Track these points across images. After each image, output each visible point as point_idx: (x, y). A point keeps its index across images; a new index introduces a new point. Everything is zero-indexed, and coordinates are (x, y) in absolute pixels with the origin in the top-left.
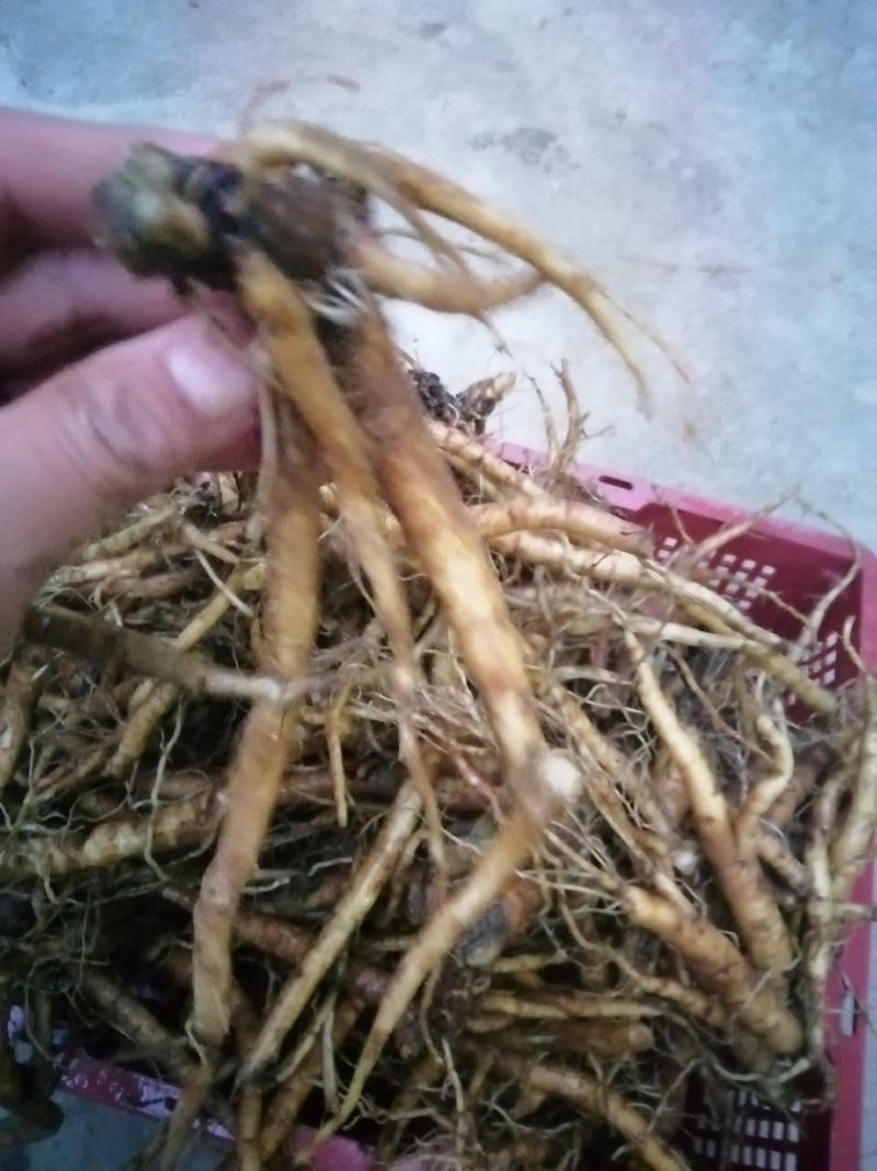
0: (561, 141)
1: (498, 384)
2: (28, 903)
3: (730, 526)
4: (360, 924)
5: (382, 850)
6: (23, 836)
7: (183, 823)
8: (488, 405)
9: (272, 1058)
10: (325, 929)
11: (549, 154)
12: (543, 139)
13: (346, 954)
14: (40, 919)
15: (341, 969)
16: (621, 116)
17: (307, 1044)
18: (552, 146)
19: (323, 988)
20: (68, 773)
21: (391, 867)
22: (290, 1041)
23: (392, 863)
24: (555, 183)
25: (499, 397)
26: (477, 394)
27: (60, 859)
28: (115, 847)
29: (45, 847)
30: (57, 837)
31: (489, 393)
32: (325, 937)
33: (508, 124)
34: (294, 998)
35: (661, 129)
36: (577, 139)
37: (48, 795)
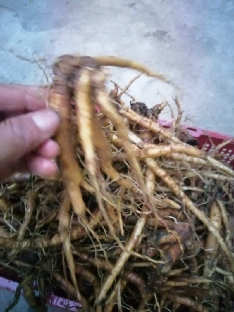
0: (169, 34)
1: (162, 105)
2: (37, 254)
3: (226, 141)
4: (127, 260)
5: (133, 239)
6: (36, 237)
7: (78, 233)
8: (159, 111)
9: (104, 297)
10: (118, 261)
11: (166, 37)
12: (164, 33)
13: (123, 268)
14: (41, 259)
15: (122, 272)
16: (185, 25)
17: (113, 294)
18: (166, 35)
19: (118, 278)
20: (47, 219)
21: (135, 244)
22: (109, 292)
23: (136, 242)
24: (168, 45)
25: (162, 109)
26: (156, 108)
27: (45, 243)
28: (60, 240)
29: (41, 240)
30: (44, 237)
31: (160, 108)
32: (118, 263)
33: (154, 30)
34: (110, 280)
35: (196, 28)
36: (173, 33)
37: (42, 226)
